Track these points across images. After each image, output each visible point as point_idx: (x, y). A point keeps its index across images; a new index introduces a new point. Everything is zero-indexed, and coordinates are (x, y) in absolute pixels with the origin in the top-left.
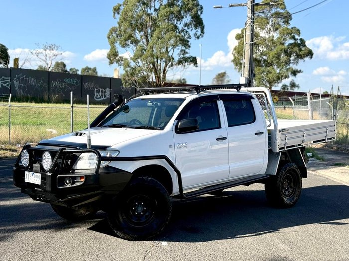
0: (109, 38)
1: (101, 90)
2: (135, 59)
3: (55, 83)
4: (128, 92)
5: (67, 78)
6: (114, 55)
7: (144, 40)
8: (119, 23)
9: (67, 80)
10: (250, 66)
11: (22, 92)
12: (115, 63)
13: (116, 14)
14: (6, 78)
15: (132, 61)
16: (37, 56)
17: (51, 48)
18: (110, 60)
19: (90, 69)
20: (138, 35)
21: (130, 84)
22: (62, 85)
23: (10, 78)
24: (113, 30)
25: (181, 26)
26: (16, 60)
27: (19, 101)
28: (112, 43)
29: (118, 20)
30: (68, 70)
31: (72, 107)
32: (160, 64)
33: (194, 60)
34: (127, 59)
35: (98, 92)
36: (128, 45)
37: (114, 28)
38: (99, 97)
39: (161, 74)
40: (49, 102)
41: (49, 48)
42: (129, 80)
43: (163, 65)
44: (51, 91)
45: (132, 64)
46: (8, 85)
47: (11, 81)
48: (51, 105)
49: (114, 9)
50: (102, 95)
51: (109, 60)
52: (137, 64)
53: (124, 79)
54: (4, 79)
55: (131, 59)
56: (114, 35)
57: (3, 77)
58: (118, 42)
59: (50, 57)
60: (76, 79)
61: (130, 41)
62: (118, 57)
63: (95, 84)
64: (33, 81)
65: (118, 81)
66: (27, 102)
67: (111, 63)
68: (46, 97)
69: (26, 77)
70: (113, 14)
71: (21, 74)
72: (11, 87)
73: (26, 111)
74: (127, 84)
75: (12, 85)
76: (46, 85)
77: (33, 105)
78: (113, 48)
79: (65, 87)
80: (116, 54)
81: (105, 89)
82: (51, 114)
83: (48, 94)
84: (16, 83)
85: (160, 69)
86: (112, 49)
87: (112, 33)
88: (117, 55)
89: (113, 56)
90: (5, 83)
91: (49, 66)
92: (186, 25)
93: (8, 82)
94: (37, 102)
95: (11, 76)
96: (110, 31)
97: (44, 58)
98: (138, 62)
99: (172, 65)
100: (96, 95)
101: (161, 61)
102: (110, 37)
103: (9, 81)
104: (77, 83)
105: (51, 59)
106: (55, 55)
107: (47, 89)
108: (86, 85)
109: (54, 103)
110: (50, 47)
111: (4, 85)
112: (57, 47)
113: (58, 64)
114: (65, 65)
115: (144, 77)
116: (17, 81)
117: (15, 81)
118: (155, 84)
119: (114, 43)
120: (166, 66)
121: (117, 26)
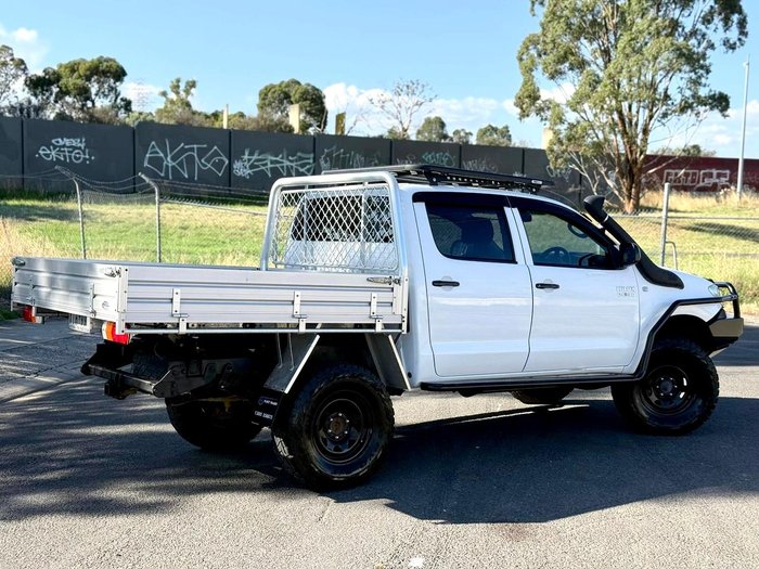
0: (521, 60)
2: (575, 105)
4: (562, 179)
5: (429, 154)
6: (530, 97)
7: (600, 61)
8: (542, 25)
9: (428, 157)
12: (533, 114)
13: (537, 6)
14: (303, 156)
15: (568, 109)
16: (382, 107)
17: (410, 89)
18: (522, 108)
19: (495, 130)
20: (587, 49)
21: (566, 160)
23: (312, 156)
24: (533, 41)
25: (688, 23)
26: (340, 119)
28: (529, 70)
29: (542, 19)
30: (451, 134)
32: (638, 112)
33: (721, 102)
34: (558, 105)
36: (564, 73)
37: (534, 35)
39: (640, 136)
41: (405, 88)
42: (563, 152)
43: (643, 115)
46: (307, 170)
47: (314, 162)
51: (519, 110)
52: (583, 114)
53: (552, 151)
54: (301, 159)
55: (567, 105)
56: (533, 52)
57: (299, 154)
58: (540, 67)
59: (407, 109)
60: (447, 154)
61: (567, 64)
62: (539, 102)
63: (488, 163)
64: (357, 161)
65: (539, 154)
69: (344, 153)
70: (530, 6)
71: (334, 147)
74: (560, 161)
78: (529, 81)
80: (534, 97)
84: (324, 166)
85: (636, 125)
86: (525, 83)
87: (527, 48)
88: (538, 98)
89: (529, 100)
90: (302, 166)
91: (405, 128)
93: (308, 164)
95: (314, 151)
96: (524, 43)
97: (395, 111)
98: (585, 112)
99: (665, 115)
101: (638, 106)
102: (524, 57)
103: (311, 161)
104: (449, 163)
105: (409, 113)
106: (417, 104)
110: (408, 87)
111: (300, 170)
112: (423, 86)
113: (429, 123)
114: (442, 125)
115: (598, 146)
116: (326, 162)
117: (322, 162)
118: (623, 159)
119: (532, 70)
120: (651, 117)
121: (539, 31)
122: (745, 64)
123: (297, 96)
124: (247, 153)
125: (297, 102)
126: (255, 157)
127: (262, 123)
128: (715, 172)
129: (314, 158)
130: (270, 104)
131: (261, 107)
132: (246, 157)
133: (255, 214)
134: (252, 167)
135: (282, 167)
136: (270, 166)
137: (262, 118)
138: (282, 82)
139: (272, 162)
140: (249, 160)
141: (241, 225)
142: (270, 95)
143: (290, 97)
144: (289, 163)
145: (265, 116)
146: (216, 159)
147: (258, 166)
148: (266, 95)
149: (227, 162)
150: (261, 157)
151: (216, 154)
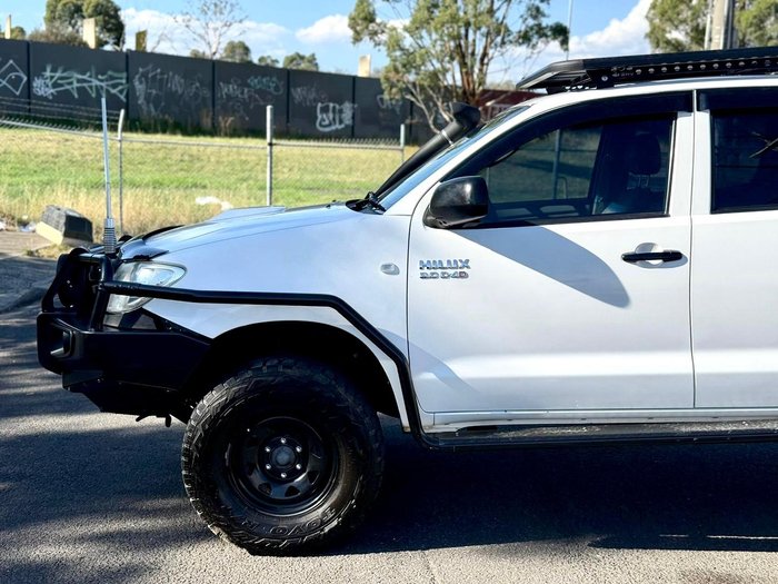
1: (331, 105)
2: (416, 28)
3: (228, 89)
4: (393, 110)
5: (256, 78)
6: (365, 19)
9: (253, 81)
10: (726, 39)
11: (153, 109)
12: (366, 38)
14: (116, 75)
15: (407, 35)
16: (187, 26)
17: (218, 8)
18: (356, 32)
19: (302, 58)
21: (401, 90)
22: (242, 93)
23: (124, 75)
26: (141, 36)
27: (147, 130)
30: (256, 61)
31: (271, 144)
32: (474, 41)
33: (560, 33)
34: (395, 29)
35: (325, 110)
38: (327, 122)
39: (478, 66)
40: (213, 132)
41: (212, 7)
42: (398, 81)
43: (481, 43)
44: (218, 107)
45: (408, 42)
46: (121, 92)
47: (127, 82)
48: (218, 141)
50: (334, 119)
51: (352, 33)
52: (419, 41)
53: (387, 79)
54: (112, 78)
55: (406, 29)
57: (110, 73)
59: (216, 29)
60: (274, 79)
62: (374, 24)
63: (317, 91)
64: (176, 83)
65: (372, 83)
66: (164, 132)
67: (357, 39)
68: (207, 122)
69: (162, 73)
71: (150, 67)
72: (127, 97)
73: (161, 155)
74: (394, 90)
75: (130, 93)
76: (207, 93)
77: (178, 138)
78: (364, 3)
79: (250, 97)
80: (370, 18)
81: (341, 103)
82: (218, 162)
83: (211, 114)
84: (140, 87)
85: (473, 54)
86: (360, 3)
88: (372, 20)
89: (363, 23)
90: (114, 86)
91: (214, 50)
93: (122, 84)
94: (186, 133)
95: (127, 70)
97: (202, 32)
98: (421, 37)
99: (503, 43)
100: (320, 117)
101: (475, 32)
103: (124, 81)
104: (277, 89)
105: (218, 33)
106: (226, 25)
107: (210, 103)
108: (298, 93)
109: (226, 135)
110: (216, 5)
111: (113, 91)
112: (232, 5)
113: (232, 47)
114: (247, 50)
115: (434, 76)
116: (141, 83)
117: (137, 83)
118: (460, 91)
123: (90, 11)
124: (49, 69)
125: (90, 17)
126: (58, 75)
127: (52, 38)
129: (127, 79)
130: (60, 18)
131: (51, 19)
132: (48, 74)
133: (67, 140)
134: (55, 85)
135: (91, 87)
136: (76, 85)
137: (52, 33)
139: (79, 81)
140: (52, 77)
141: (53, 152)
142: (59, 8)
143: (81, 11)
144: (98, 83)
145: (54, 31)
146: (13, 75)
147: (62, 85)
148: (56, 7)
149: (25, 79)
150: (65, 74)
151: (12, 69)
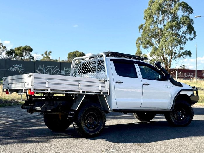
0: (136, 44)
2: (151, 54)
7: (158, 44)
8: (141, 35)
13: (141, 30)
15: (149, 56)
20: (154, 41)
24: (139, 39)
25: (180, 34)
28: (139, 47)
29: (142, 33)
33: (189, 53)
36: (148, 47)
37: (140, 38)
39: (169, 63)
43: (169, 58)
49: (139, 27)
52: (154, 58)
56: (140, 42)
58: (142, 46)
61: (149, 45)
62: (142, 54)
70: (139, 30)
85: (168, 60)
86: (138, 50)
88: (141, 53)
89: (139, 54)
92: (183, 32)
96: (137, 40)
99: (175, 58)
119: (139, 46)
120: (171, 58)
121: (141, 36)
122: (196, 45)
123: (78, 55)
124: (65, 68)
126: (67, 69)
128: (189, 73)
130: (71, 57)
131: (69, 58)
132: (65, 69)
134: (66, 72)
138: (74, 52)
140: (65, 70)
142: (71, 55)
143: (76, 55)
145: (70, 60)
146: (57, 70)
147: (68, 72)
148: (70, 55)
149: (59, 71)
150: (68, 69)
151: (57, 68)
